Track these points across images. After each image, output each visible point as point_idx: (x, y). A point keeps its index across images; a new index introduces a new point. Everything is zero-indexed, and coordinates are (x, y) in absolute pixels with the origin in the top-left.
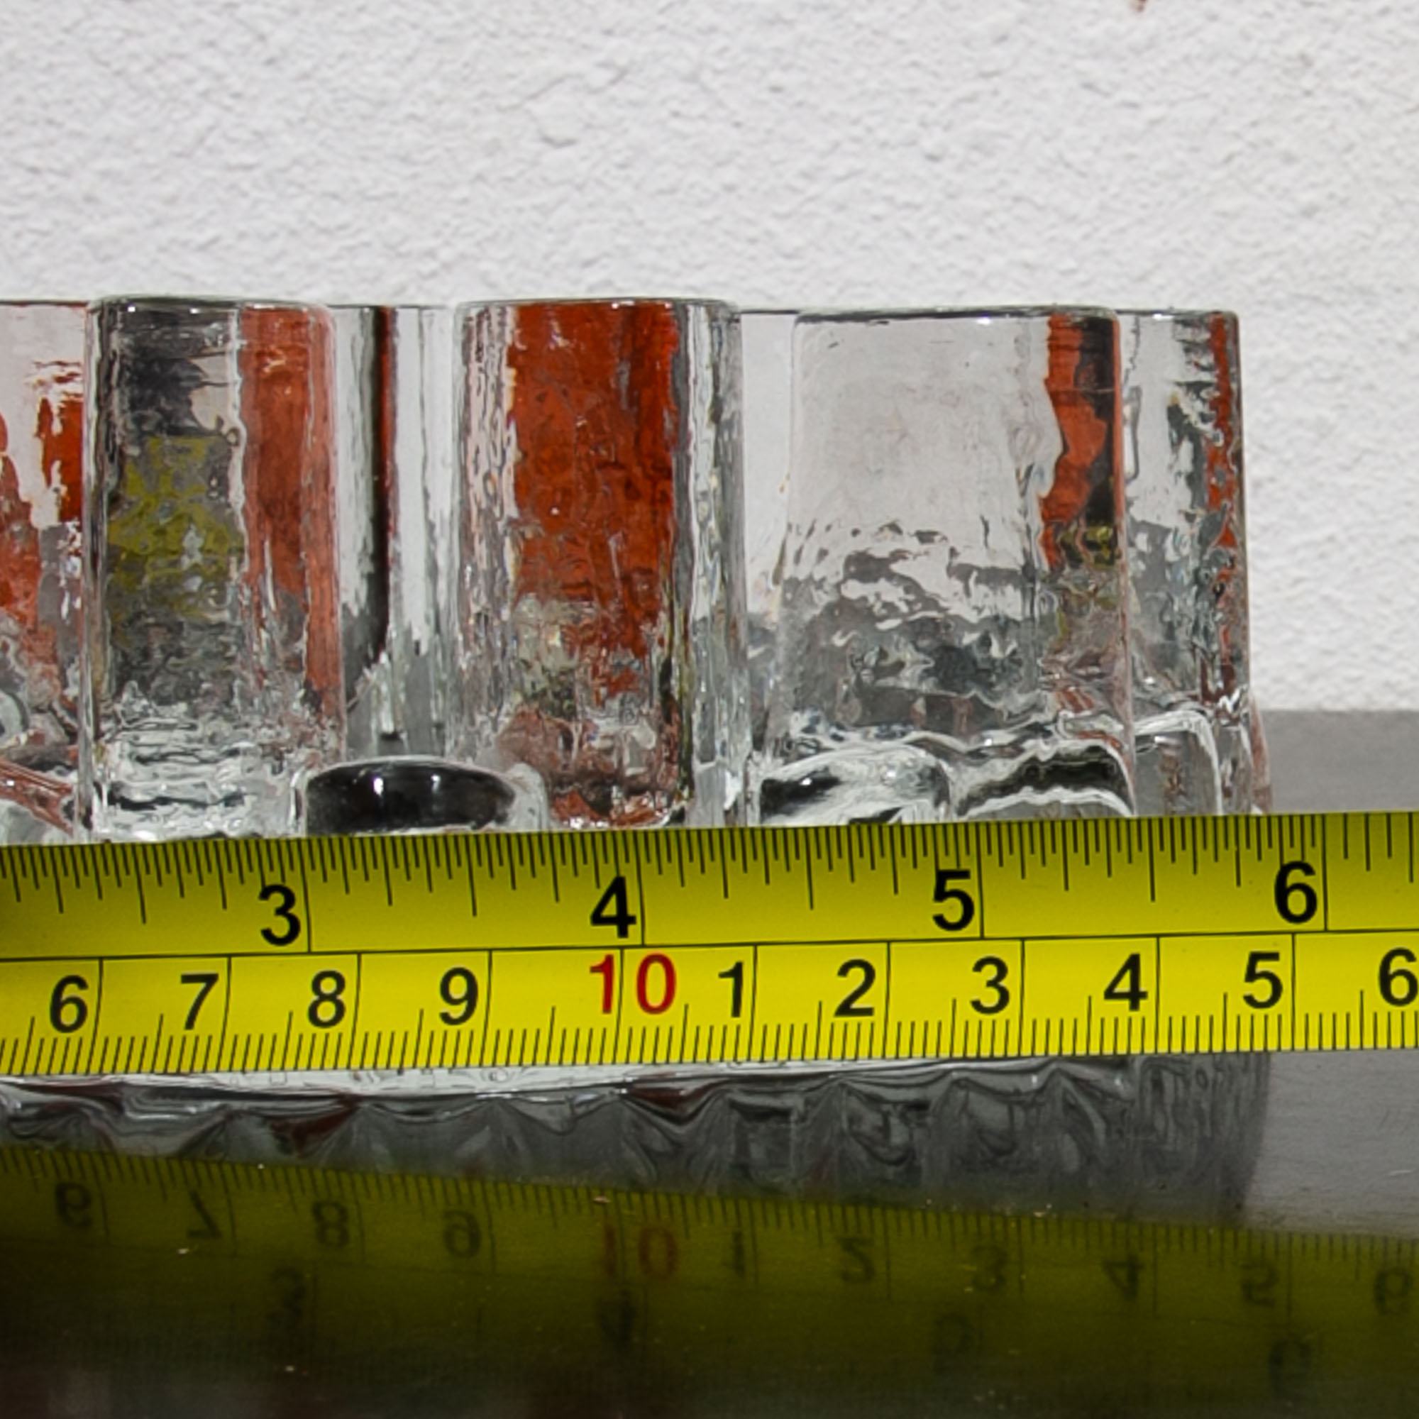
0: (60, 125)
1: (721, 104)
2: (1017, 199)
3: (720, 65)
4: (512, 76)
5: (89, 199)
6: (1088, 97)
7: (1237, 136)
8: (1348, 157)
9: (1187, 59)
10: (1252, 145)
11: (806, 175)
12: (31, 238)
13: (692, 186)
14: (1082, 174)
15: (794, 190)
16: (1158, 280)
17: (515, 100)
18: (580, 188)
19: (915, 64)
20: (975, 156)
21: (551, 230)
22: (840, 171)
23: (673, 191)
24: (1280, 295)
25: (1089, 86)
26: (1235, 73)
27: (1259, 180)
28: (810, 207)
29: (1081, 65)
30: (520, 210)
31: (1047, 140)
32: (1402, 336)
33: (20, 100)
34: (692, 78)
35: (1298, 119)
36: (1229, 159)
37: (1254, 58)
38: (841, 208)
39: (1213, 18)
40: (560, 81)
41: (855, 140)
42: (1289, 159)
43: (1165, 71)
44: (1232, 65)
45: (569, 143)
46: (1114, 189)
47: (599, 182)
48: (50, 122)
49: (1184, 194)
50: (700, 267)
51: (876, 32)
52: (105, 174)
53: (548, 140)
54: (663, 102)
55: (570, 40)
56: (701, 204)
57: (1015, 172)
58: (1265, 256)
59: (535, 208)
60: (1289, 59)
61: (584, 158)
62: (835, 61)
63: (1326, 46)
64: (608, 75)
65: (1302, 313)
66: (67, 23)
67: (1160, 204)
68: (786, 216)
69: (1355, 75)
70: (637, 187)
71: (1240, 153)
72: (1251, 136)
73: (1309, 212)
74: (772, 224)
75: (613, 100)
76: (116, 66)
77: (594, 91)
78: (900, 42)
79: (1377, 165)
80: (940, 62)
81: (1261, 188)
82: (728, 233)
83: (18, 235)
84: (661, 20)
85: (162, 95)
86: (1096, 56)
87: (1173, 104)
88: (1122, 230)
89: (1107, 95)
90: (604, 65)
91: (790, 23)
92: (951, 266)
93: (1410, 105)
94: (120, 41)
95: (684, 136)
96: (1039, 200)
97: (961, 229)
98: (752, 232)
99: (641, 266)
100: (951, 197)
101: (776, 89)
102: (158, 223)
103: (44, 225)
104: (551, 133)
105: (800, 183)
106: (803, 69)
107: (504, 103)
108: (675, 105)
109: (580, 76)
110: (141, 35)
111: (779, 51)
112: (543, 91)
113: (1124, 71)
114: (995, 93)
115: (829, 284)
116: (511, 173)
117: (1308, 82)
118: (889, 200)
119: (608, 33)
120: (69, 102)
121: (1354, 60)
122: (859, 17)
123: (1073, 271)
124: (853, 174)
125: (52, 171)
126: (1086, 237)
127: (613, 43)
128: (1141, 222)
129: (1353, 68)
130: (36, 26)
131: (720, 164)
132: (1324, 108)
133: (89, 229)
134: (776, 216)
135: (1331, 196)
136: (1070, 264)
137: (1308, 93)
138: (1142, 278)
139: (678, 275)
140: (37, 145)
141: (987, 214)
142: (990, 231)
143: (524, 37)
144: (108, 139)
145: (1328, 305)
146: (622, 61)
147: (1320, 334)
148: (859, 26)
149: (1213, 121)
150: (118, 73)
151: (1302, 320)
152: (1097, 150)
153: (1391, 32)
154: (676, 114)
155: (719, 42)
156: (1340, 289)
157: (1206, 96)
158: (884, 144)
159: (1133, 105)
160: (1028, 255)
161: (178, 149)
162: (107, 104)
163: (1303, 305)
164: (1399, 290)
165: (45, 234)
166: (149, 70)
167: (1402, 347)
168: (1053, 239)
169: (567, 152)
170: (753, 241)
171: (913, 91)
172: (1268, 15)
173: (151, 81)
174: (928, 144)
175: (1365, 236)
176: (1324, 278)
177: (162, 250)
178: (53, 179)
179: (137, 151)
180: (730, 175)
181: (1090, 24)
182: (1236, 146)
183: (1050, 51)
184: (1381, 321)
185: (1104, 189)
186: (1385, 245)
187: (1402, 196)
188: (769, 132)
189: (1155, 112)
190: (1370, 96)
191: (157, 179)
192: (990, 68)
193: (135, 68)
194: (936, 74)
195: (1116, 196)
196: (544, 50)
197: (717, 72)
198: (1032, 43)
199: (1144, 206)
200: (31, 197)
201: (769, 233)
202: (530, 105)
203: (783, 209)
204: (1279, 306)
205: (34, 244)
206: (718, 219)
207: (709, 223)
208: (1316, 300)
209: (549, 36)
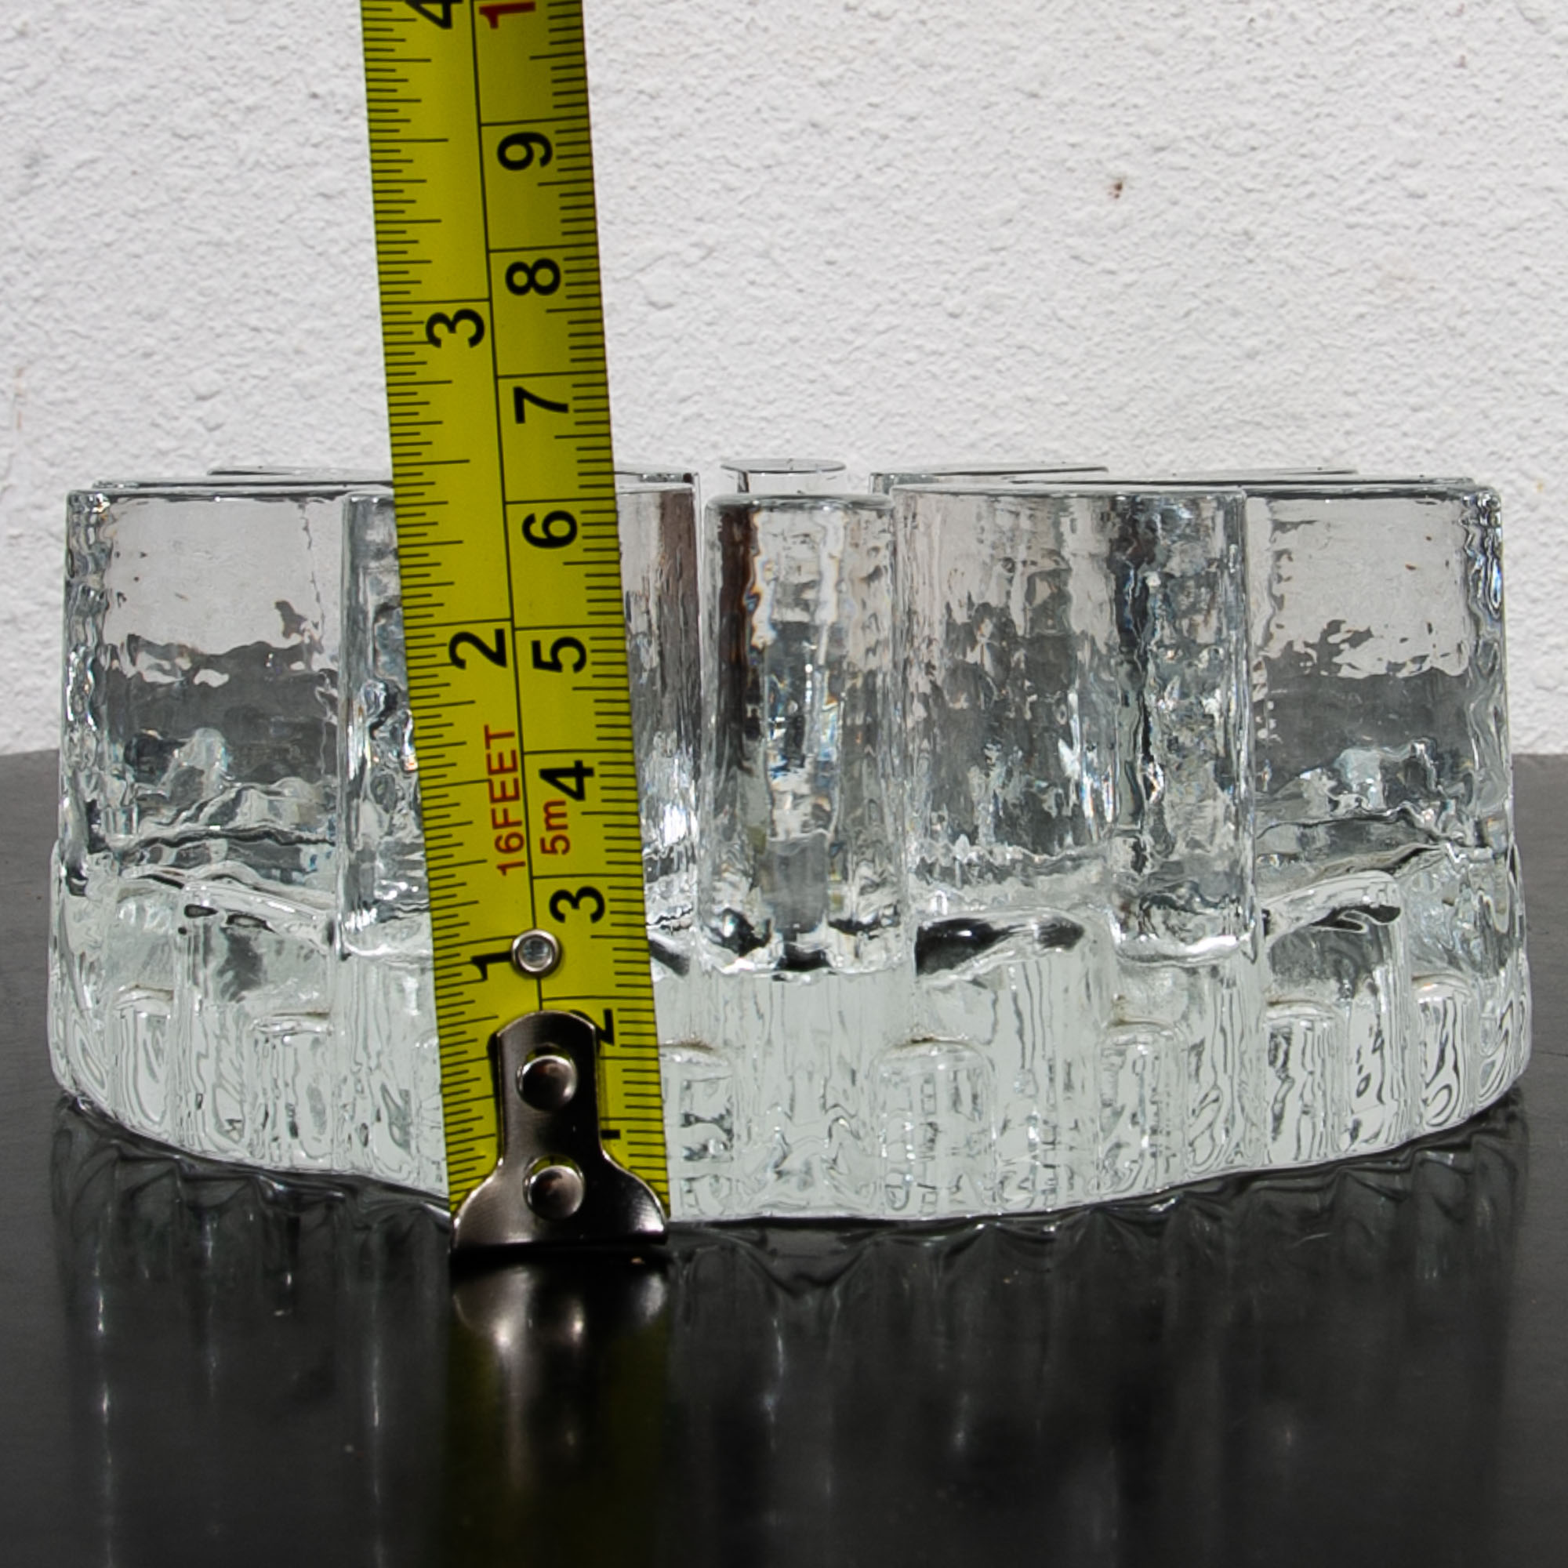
0: (276, 295)
1: (789, 276)
2: (1020, 348)
3: (787, 244)
4: (625, 254)
5: (298, 352)
6: (1076, 266)
7: (1194, 295)
8: (1283, 311)
9: (1154, 235)
10: (1206, 303)
11: (854, 330)
12: (254, 381)
13: (764, 339)
14: (1072, 328)
15: (844, 341)
16: (1133, 410)
17: (627, 273)
18: (677, 341)
19: (939, 242)
20: (987, 314)
21: (654, 374)
22: (881, 327)
23: (750, 343)
24: (1229, 421)
25: (1076, 258)
26: (1192, 246)
27: (1212, 330)
28: (858, 354)
29: (1070, 241)
30: (630, 358)
31: (1043, 300)
33: (245, 275)
34: (765, 254)
35: (1242, 282)
36: (1187, 314)
37: (1207, 234)
38: (881, 355)
39: (1175, 203)
40: (661, 258)
41: (893, 302)
42: (1236, 313)
43: (1136, 245)
44: (1189, 239)
45: (669, 306)
46: (1097, 339)
47: (692, 337)
48: (269, 292)
49: (1153, 342)
50: (770, 403)
51: (908, 218)
52: (310, 332)
53: (652, 304)
54: (743, 273)
55: (670, 226)
56: (771, 354)
57: (1019, 326)
58: (1217, 390)
59: (642, 356)
60: (1235, 235)
61: (681, 318)
62: (877, 240)
63: (1263, 224)
64: (697, 253)
65: (1246, 435)
66: (282, 216)
67: (1133, 350)
68: (839, 362)
69: (1287, 246)
70: (721, 340)
71: (1197, 309)
72: (1204, 297)
73: (1251, 355)
74: (828, 369)
75: (704, 271)
76: (319, 249)
77: (688, 266)
78: (928, 225)
79: (1305, 318)
80: (959, 241)
81: (1213, 337)
82: (793, 375)
83: (243, 380)
84: (741, 210)
85: (355, 271)
86: (1082, 234)
87: (1143, 271)
88: (1104, 371)
89: (1091, 264)
90: (695, 245)
91: (841, 211)
92: (969, 400)
93: (1332, 270)
94: (323, 229)
95: (760, 300)
96: (1038, 348)
97: (976, 371)
98: (811, 375)
99: (726, 402)
100: (968, 345)
101: (830, 263)
102: (350, 370)
103: (264, 372)
104: (655, 298)
105: (850, 337)
106: (852, 247)
107: (618, 276)
108: (751, 276)
109: (677, 254)
110: (339, 225)
111: (832, 232)
112: (650, 265)
113: (1104, 245)
114: (1003, 264)
115: (873, 415)
116: (624, 330)
117: (1250, 253)
118: (919, 348)
119: (700, 220)
120: (283, 276)
121: (1287, 235)
122: (895, 206)
123: (1065, 404)
124: (891, 328)
125: (269, 330)
126: (1075, 376)
127: (703, 228)
128: (1118, 364)
129: (1286, 241)
130: (258, 218)
131: (786, 322)
132: (1263, 273)
133: (298, 375)
134: (830, 361)
135: (1270, 342)
136: (1064, 398)
137: (1250, 261)
138: (1119, 409)
139: (754, 408)
140: (258, 310)
141: (997, 359)
143: (634, 224)
144: (313, 305)
145: (1268, 428)
146: (710, 242)
147: (1261, 452)
148: (895, 213)
149: (1175, 284)
150: (320, 254)
151: (1246, 440)
152: (1083, 308)
153: (1317, 212)
154: (752, 283)
155: (787, 226)
156: (1276, 416)
157: (1169, 264)
158: (915, 305)
159: (1112, 272)
160: (1029, 391)
161: (366, 313)
162: (312, 278)
163: (1247, 429)
164: (1323, 416)
165: (264, 379)
166: (344, 252)
168: (1048, 378)
169: (667, 313)
170: (812, 382)
171: (938, 263)
172: (1217, 199)
173: (346, 260)
174: (950, 305)
175: (1297, 374)
176: (1263, 407)
177: (353, 391)
178: (271, 337)
179: (335, 315)
180: (794, 330)
181: (1077, 209)
182: (1194, 304)
183: (1046, 230)
184: (1309, 441)
185: (1089, 339)
186: (1312, 380)
187: (1325, 342)
188: (825, 296)
189: (1129, 278)
190: (1300, 262)
191: (350, 336)
192: (998, 244)
193: (334, 250)
194: (955, 250)
195: (1098, 345)
196: (649, 233)
197: (784, 250)
198: (1031, 224)
199: (1121, 352)
200: (253, 350)
201: (824, 375)
202: (638, 277)
203: (837, 356)
204: (1228, 430)
205: (255, 387)
206: (785, 364)
207: (778, 368)
208: (1258, 424)
209: (652, 223)
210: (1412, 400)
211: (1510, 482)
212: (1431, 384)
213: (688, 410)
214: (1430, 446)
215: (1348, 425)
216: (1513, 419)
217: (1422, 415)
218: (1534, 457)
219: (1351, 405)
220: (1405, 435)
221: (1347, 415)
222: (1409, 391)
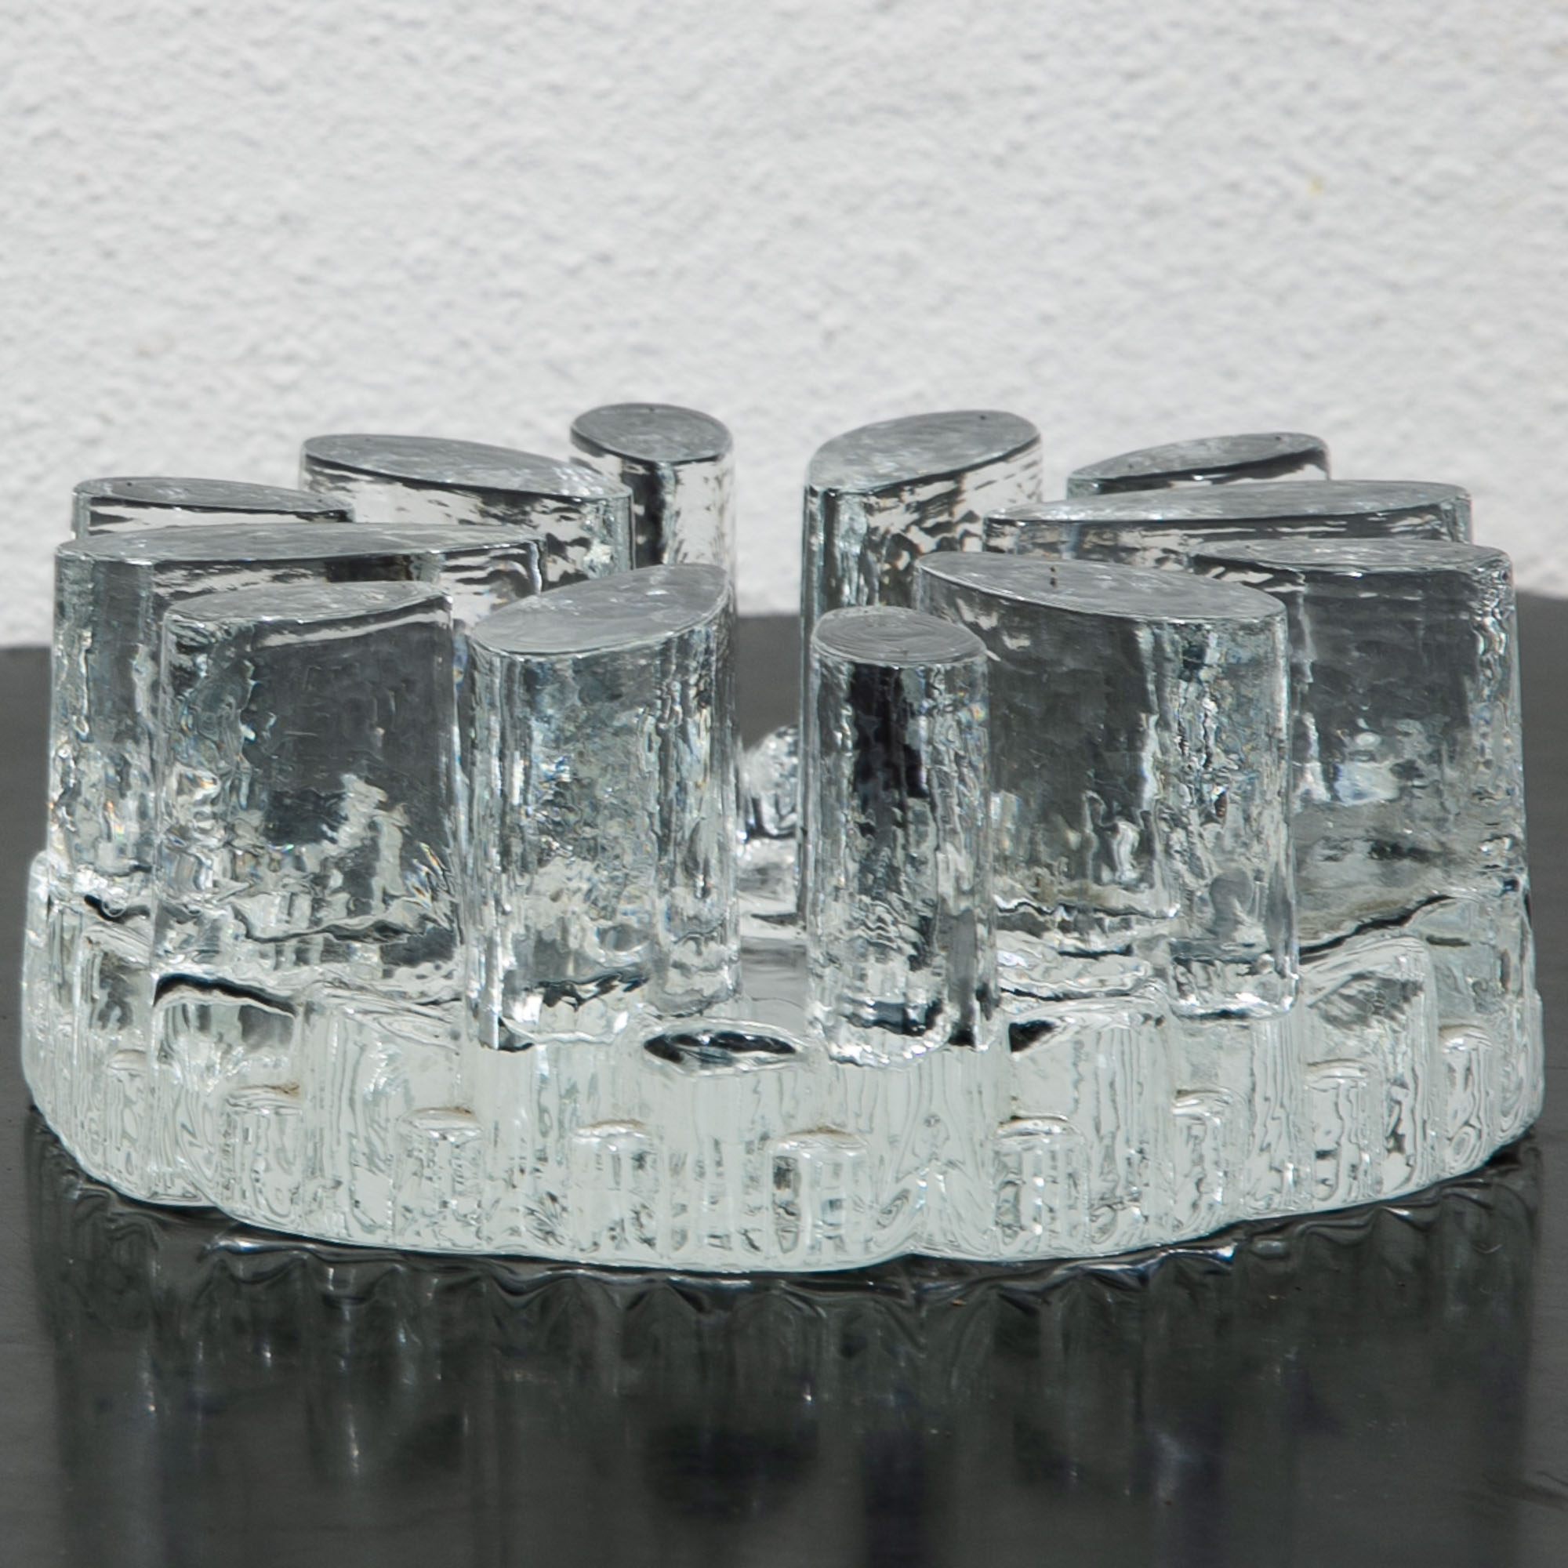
16: (709, 97)
23: (131, 18)
24: (853, 108)
32: (999, 148)
38: (331, 29)
50: (165, 109)
56: (165, 33)
58: (834, 61)
68: (267, 43)
74: (250, 54)
82: (198, 67)
92: (464, 93)
97: (475, 48)
98: (225, 63)
99: (97, 111)
115: (320, 122)
118: (388, 18)
123: (608, 93)
126: (624, 50)
128: (688, 29)
134: (257, 44)
136: (604, 83)
138: (691, 96)
139: (139, 119)
141: (506, 28)
142: (510, 50)
145: (910, 116)
147: (901, 152)
151: (879, 135)
156: (924, 96)
160: (555, 75)
163: (880, 118)
167: (999, 162)
168: (583, 56)
170: (226, 74)
175: (952, 31)
176: (905, 84)
184: (973, 131)
186: (977, 40)
201: (248, 66)
203: (263, 34)
204: (852, 120)
206: (185, 50)
207: (175, 56)
208: (896, 110)
210: (1127, 63)
211: (1272, 181)
212: (1153, 36)
213: (39, 125)
214: (1152, 130)
215: (1031, 104)
216: (1273, 86)
217: (1143, 86)
218: (1307, 141)
219: (1032, 74)
220: (1116, 116)
221: (1029, 90)
222: (1120, 50)
